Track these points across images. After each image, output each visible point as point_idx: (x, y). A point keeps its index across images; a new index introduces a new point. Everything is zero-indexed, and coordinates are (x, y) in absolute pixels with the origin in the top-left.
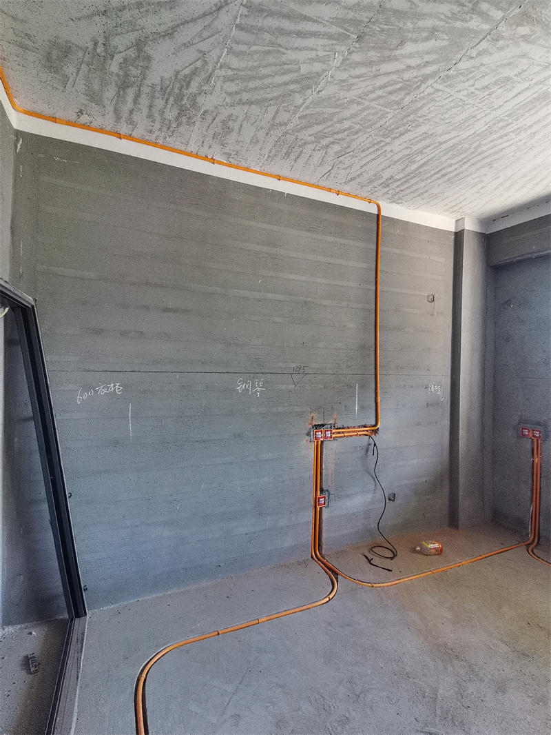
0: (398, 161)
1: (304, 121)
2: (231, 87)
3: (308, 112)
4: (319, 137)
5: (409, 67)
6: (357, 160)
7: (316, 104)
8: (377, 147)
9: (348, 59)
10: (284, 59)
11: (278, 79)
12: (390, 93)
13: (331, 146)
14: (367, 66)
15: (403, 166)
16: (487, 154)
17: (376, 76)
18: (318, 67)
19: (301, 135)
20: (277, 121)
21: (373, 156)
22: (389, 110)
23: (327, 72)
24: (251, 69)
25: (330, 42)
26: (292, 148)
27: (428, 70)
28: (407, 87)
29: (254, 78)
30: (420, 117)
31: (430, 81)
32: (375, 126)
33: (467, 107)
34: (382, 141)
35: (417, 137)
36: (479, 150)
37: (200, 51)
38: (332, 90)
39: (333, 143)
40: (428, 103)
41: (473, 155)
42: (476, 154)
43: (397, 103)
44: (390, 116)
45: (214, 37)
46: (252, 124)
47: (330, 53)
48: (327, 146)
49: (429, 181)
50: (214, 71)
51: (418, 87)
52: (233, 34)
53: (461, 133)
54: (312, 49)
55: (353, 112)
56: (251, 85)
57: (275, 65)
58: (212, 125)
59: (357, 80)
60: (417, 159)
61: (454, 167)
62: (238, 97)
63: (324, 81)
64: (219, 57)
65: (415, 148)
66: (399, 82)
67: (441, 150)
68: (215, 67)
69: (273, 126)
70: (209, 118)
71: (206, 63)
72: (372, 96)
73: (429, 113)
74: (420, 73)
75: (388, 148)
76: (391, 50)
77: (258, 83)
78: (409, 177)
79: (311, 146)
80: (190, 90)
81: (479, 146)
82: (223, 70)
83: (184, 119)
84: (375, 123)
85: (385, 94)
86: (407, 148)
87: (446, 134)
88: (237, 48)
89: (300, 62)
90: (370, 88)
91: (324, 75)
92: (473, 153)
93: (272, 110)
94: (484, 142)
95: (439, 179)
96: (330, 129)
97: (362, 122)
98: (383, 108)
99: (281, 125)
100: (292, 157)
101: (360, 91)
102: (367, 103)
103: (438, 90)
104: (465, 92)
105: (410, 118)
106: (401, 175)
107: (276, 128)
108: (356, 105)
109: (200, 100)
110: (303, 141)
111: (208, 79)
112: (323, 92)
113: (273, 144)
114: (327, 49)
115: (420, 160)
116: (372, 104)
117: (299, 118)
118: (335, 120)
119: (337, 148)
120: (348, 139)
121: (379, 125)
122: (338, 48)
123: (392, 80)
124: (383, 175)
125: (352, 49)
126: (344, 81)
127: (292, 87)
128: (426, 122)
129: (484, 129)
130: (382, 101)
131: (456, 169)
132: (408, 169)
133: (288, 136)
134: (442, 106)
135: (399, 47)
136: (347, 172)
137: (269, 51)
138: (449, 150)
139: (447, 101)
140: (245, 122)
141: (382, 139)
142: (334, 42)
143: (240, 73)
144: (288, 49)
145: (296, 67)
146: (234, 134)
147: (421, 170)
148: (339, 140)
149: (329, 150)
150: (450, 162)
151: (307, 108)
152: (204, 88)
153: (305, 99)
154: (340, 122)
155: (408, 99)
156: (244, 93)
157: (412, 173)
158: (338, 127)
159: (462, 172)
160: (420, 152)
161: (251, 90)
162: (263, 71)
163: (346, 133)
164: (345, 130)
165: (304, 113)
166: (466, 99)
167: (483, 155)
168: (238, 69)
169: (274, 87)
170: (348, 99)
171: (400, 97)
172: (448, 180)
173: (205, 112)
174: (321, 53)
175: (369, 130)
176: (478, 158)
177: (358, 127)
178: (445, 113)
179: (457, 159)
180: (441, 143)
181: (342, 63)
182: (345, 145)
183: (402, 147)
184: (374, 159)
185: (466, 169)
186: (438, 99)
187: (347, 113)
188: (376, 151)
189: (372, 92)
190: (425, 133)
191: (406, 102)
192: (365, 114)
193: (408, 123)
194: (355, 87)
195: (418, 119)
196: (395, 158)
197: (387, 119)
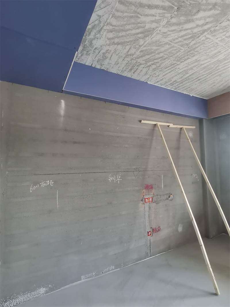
0: (181, 73)
1: (142, 53)
2: (110, 35)
3: (145, 48)
4: (147, 61)
5: (198, 26)
6: (162, 72)
7: (149, 44)
8: (172, 66)
9: (169, 21)
10: (139, 21)
11: (134, 32)
12: (185, 40)
13: (152, 66)
14: (177, 25)
15: (182, 76)
16: (220, 70)
17: (181, 31)
18: (154, 25)
19: (139, 60)
20: (129, 53)
21: (170, 71)
22: (182, 48)
23: (158, 28)
24: (122, 26)
25: (164, 11)
26: (133, 67)
27: (206, 27)
28: (194, 37)
29: (123, 30)
30: (196, 52)
31: (206, 33)
32: (174, 56)
33: (218, 47)
34: (176, 63)
35: (192, 62)
36: (217, 68)
37: (98, 16)
38: (159, 37)
39: (153, 64)
40: (201, 45)
41: (215, 70)
42: (216, 70)
43: (187, 44)
44: (182, 51)
45: (106, 8)
46: (117, 55)
47: (162, 18)
48: (150, 66)
49: (192, 82)
50: (103, 26)
51: (199, 37)
52: (116, 6)
53: (212, 60)
54: (154, 16)
55: (166, 48)
56: (120, 34)
57: (134, 24)
58: (98, 55)
59: (172, 32)
60: (189, 72)
61: (204, 76)
62: (113, 41)
63: (155, 33)
64: (107, 19)
65: (190, 67)
66: (190, 34)
67: (201, 68)
68: (104, 24)
69: (127, 56)
70: (97, 51)
71: (100, 22)
72: (177, 41)
73: (200, 50)
74: (202, 29)
75: (178, 67)
76: (192, 16)
77: (124, 33)
78: (184, 81)
79: (143, 66)
80: (90, 37)
81: (218, 66)
82: (108, 26)
83: (85, 52)
84: (174, 55)
85: (183, 40)
86: (186, 67)
87: (205, 60)
88: (117, 14)
89: (146, 23)
90: (176, 37)
91: (156, 29)
92: (214, 69)
93: (128, 48)
94: (220, 65)
95: (197, 81)
96: (153, 57)
97: (168, 54)
98: (180, 47)
99: (130, 55)
100: (133, 71)
101: (171, 38)
102: (173, 44)
103: (207, 38)
104: (220, 39)
105: (191, 52)
106: (180, 80)
107: (128, 57)
108: (168, 45)
109: (94, 42)
110: (139, 63)
111: (99, 31)
112: (154, 38)
113: (125, 65)
114: (161, 15)
115: (191, 72)
116: (176, 45)
117: (140, 52)
118: (157, 52)
119: (154, 66)
120: (160, 62)
121: (176, 55)
122: (166, 15)
123: (188, 33)
124: (172, 80)
125: (173, 15)
126: (165, 33)
127: (140, 35)
128: (198, 54)
129: (222, 58)
130: (180, 43)
131: (205, 77)
132: (184, 77)
133: (133, 61)
134: (207, 47)
135: (197, 14)
136: (156, 78)
137: (132, 16)
138: (205, 68)
139: (210, 44)
140: (114, 54)
141: (176, 62)
142: (165, 11)
143: (116, 28)
144: (141, 15)
145: (144, 25)
146: (108, 60)
147: (190, 77)
148: (156, 63)
149: (151, 67)
150: (203, 73)
151: (145, 47)
152: (97, 36)
153: (145, 42)
154: (158, 54)
155: (193, 42)
156: (116, 39)
157: (185, 79)
158: (157, 56)
159: (208, 78)
160: (192, 69)
161: (120, 37)
162: (128, 27)
163: (160, 60)
164: (160, 58)
165: (143, 49)
166: (219, 42)
167: (219, 71)
168: (115, 26)
169: (131, 35)
170: (165, 42)
171: (190, 41)
172: (200, 82)
173: (96, 48)
174: (157, 18)
175: (171, 58)
176: (216, 72)
177: (166, 56)
178: (207, 50)
179: (207, 72)
180: (202, 65)
181: (166, 24)
182: (158, 65)
183: (184, 66)
184: (170, 72)
185: (210, 77)
186: (206, 43)
187: (162, 49)
188: (172, 68)
189: (177, 39)
190: (196, 60)
191: (191, 44)
192: (171, 50)
193: (189, 55)
194: (170, 36)
195: (195, 53)
196: (180, 72)
197: (181, 52)
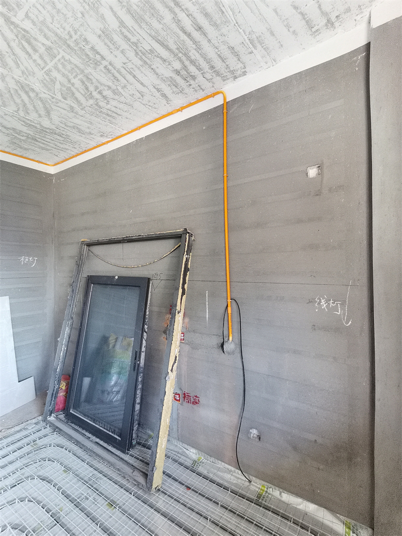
12: (35, 50)
17: (14, 54)
30: (71, 37)
35: (105, 44)
40: (48, 27)
43: (49, 49)
44: (67, 57)
51: (25, 30)
65: (124, 45)
75: (118, 65)
84: (77, 66)
86: (123, 52)
90: (31, 61)
97: (75, 74)
105: (72, 45)
126: (23, 72)
128: (79, 33)
134: (53, 17)
139: (44, 12)
154: (73, 84)
155: (41, 38)
171: (40, 45)
175: (86, 71)
177: (80, 76)
183: (120, 55)
186: (41, 19)
188: (120, 73)
189: (35, 61)
190: (100, 36)
191: (48, 43)
192: (63, 70)
193: (81, 48)
194: (30, 68)
195: (73, 39)
196: (139, 63)
197: (71, 59)
